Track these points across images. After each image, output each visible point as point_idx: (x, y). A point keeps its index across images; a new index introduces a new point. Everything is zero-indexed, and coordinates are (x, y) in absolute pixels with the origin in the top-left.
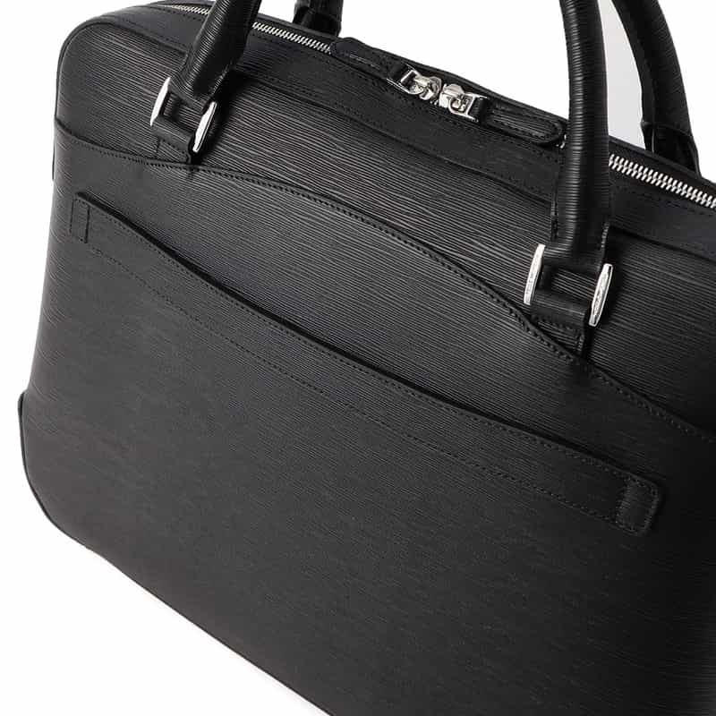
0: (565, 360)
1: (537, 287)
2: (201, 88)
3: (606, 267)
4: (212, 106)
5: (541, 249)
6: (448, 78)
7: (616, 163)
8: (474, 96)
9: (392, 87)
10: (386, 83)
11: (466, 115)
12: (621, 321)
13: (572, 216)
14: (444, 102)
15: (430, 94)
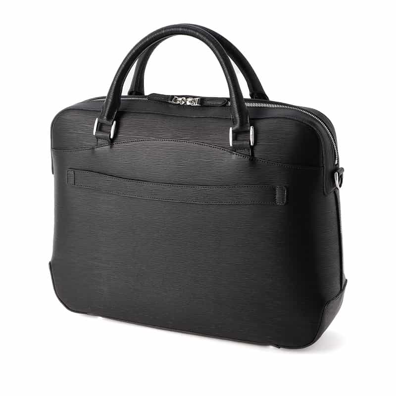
0: (247, 159)
1: (233, 140)
2: (109, 117)
3: (251, 127)
4: (115, 122)
5: (231, 129)
6: (187, 97)
7: (247, 105)
8: (197, 99)
9: (171, 103)
10: (168, 103)
11: (196, 105)
12: (260, 142)
13: (237, 116)
14: (188, 103)
15: (183, 103)
